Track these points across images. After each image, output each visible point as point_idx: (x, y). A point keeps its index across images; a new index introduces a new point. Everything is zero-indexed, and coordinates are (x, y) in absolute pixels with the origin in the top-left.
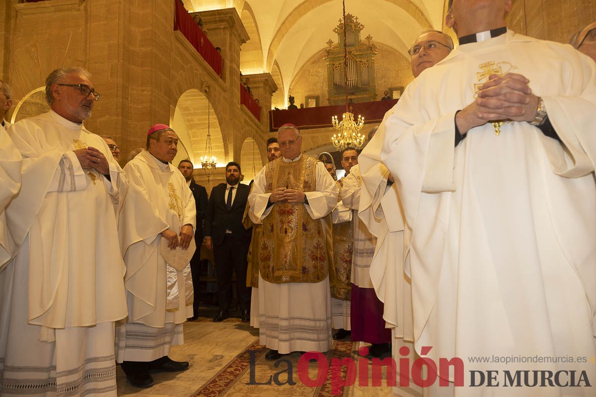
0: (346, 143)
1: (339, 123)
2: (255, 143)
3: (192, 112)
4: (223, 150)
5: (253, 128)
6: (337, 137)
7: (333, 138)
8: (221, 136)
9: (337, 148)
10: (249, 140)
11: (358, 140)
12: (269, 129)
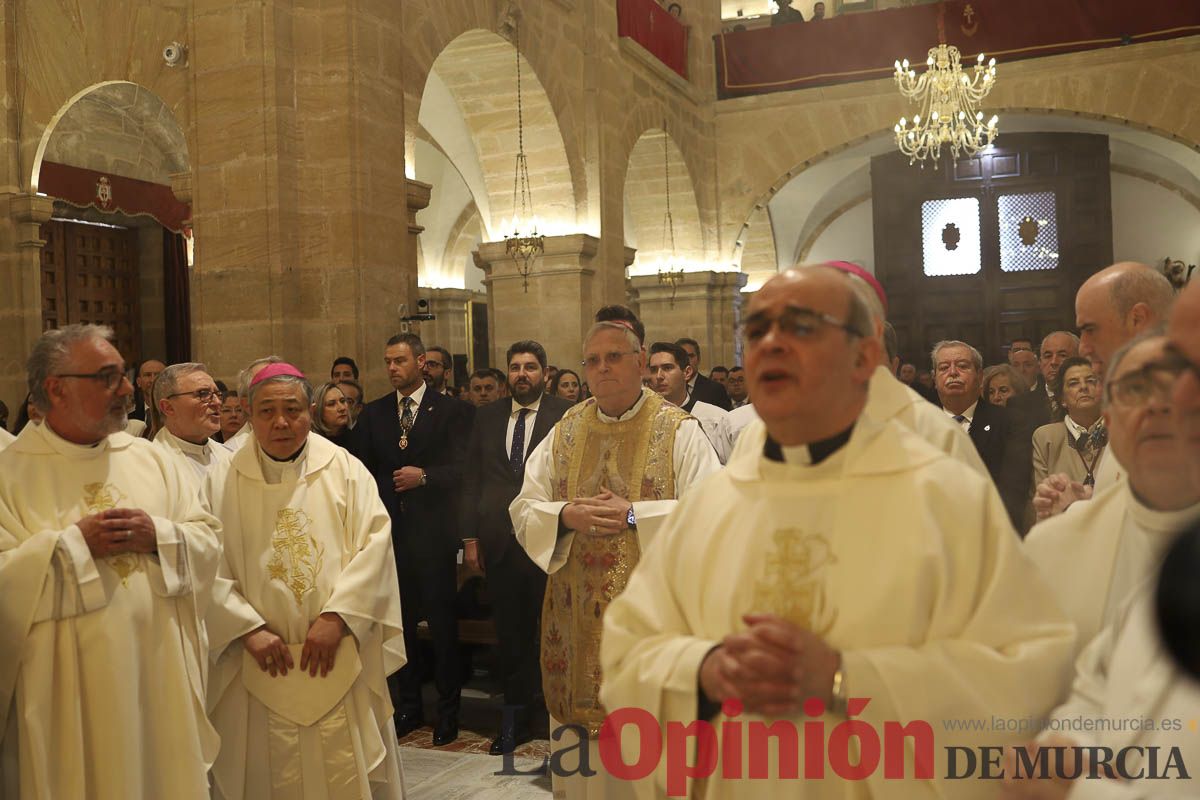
0: (940, 139)
1: (917, 79)
2: (671, 142)
3: (477, 83)
4: (570, 185)
5: (663, 98)
6: (910, 125)
7: (897, 129)
8: (559, 145)
9: (909, 158)
10: (652, 135)
11: (980, 130)
12: (714, 91)
